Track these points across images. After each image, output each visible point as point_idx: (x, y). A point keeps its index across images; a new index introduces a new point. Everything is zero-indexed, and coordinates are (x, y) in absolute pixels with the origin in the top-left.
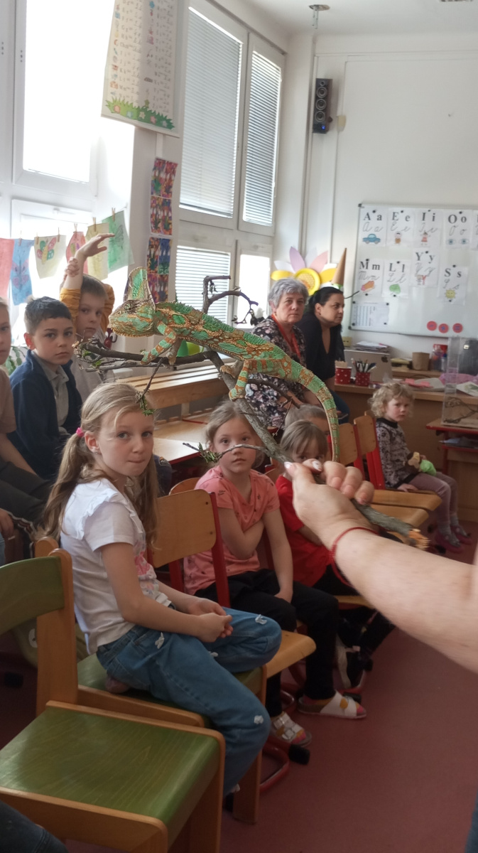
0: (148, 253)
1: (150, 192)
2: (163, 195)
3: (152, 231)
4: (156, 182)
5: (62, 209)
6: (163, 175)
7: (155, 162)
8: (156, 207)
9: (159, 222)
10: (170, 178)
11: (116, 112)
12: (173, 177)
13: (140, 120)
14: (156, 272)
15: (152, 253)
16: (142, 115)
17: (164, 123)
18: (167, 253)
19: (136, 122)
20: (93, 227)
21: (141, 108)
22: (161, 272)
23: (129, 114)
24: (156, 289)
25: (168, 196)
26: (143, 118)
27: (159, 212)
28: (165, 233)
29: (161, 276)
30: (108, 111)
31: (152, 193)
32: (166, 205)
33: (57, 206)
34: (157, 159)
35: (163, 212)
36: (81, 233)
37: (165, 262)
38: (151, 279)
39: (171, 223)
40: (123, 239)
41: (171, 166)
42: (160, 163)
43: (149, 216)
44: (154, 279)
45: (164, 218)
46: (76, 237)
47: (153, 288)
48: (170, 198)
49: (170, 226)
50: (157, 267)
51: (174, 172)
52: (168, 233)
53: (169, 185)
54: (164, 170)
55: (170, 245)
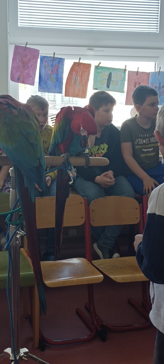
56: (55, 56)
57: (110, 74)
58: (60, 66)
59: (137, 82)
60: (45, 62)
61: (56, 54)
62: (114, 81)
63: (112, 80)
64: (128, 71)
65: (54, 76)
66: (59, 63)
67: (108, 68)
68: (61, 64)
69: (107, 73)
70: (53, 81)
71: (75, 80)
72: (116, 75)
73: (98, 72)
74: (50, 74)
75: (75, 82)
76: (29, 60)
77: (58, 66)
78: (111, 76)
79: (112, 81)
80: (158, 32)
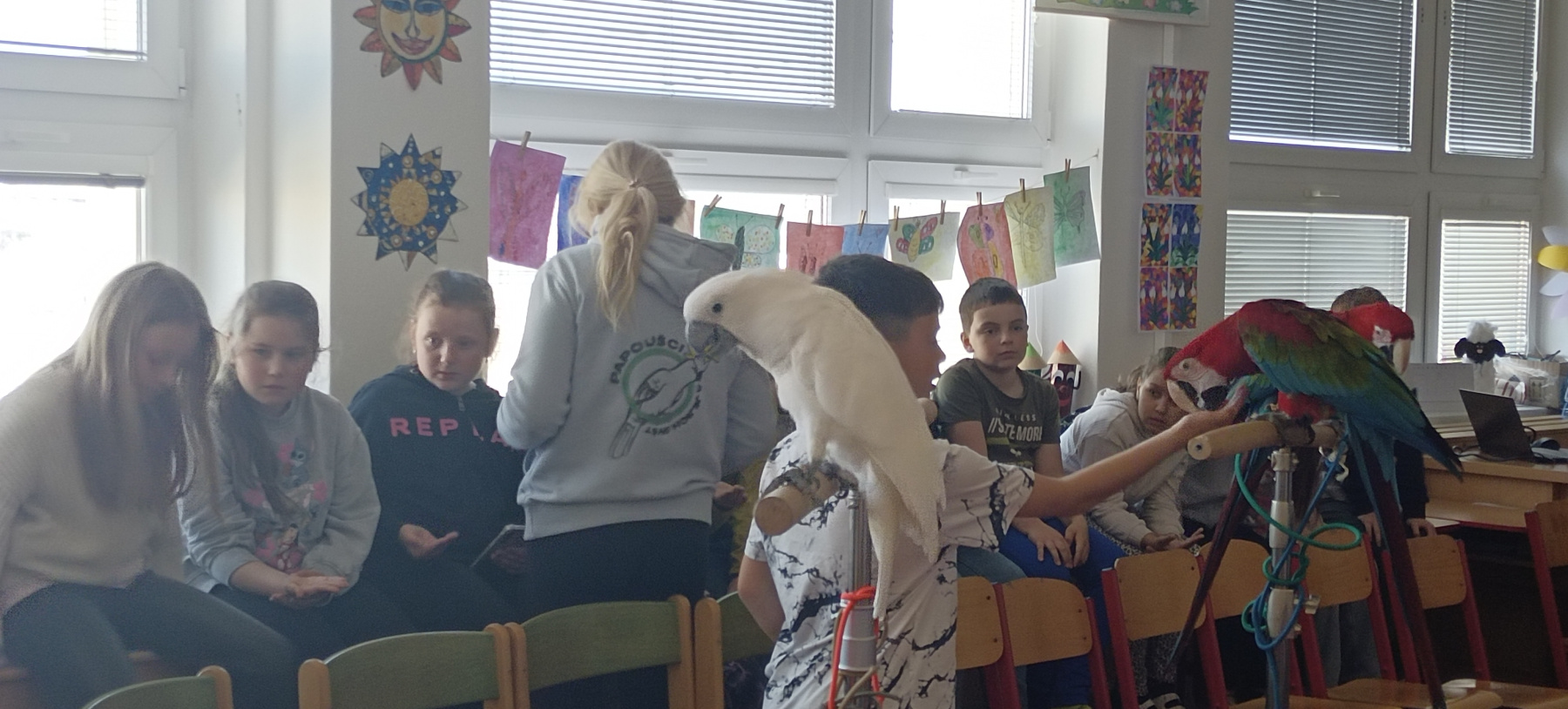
0: (1145, 232)
1: (1145, 127)
2: (1177, 129)
3: (1149, 192)
4: (1158, 110)
5: (971, 168)
6: (1175, 94)
7: (1151, 75)
8: (1162, 149)
9: (1170, 176)
10: (1195, 99)
12: (1201, 95)
13: (1122, 6)
14: (1165, 264)
15: (1154, 231)
17: (1176, 6)
18: (1191, 229)
19: (1111, 10)
20: (1021, 195)
22: (1176, 263)
24: (1164, 293)
25: (1190, 129)
26: (1126, 2)
27: (1169, 159)
28: (1181, 195)
29: (1179, 270)
30: (1052, 1)
31: (1149, 128)
32: (1188, 145)
33: (962, 163)
34: (1155, 68)
35: (1180, 156)
36: (995, 205)
37: (1188, 245)
38: (1152, 276)
39: (1199, 177)
40: (1082, 214)
41: (1197, 77)
42: (1164, 74)
43: (1145, 168)
44: (1161, 276)
45: (1182, 169)
46: (981, 214)
47: (1158, 291)
48: (1196, 133)
49: (1198, 182)
50: (1169, 254)
51: (1202, 87)
52: (1191, 193)
53: (1193, 111)
54: (1177, 85)
55: (1199, 215)
57: (741, 231)
59: (808, 256)
62: (751, 253)
63: (745, 250)
64: (788, 223)
67: (737, 214)
69: (733, 229)
72: (756, 233)
73: (710, 227)
76: (533, 188)
78: (743, 237)
79: (745, 254)
80: (832, 105)
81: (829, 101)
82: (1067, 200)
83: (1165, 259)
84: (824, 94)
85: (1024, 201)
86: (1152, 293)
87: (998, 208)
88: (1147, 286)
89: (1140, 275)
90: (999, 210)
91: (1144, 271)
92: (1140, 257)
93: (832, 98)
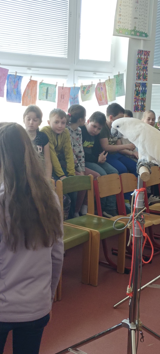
0: (135, 89)
2: (143, 65)
3: (137, 80)
4: (139, 60)
5: (97, 73)
6: (143, 56)
7: (138, 52)
8: (140, 70)
9: (141, 76)
10: (147, 58)
11: (120, 33)
12: (148, 57)
13: (132, 35)
14: (139, 97)
15: (137, 89)
16: (133, 33)
17: (144, 35)
18: (145, 88)
19: (130, 36)
20: (109, 80)
21: (132, 30)
22: (142, 96)
23: (127, 33)
24: (139, 104)
25: (146, 65)
26: (133, 34)
27: (141, 72)
28: (143, 80)
29: (142, 98)
30: (117, 33)
31: (137, 64)
32: (145, 69)
33: (95, 72)
34: (139, 50)
35: (143, 72)
36: (103, 83)
37: (144, 92)
38: (136, 100)
39: (147, 76)
40: (122, 85)
41: (148, 52)
42: (141, 52)
43: (136, 74)
44: (138, 100)
45: (144, 74)
46: (100, 85)
47: (138, 103)
48: (147, 66)
49: (147, 77)
50: (140, 94)
51: (149, 55)
52: (145, 80)
53: (146, 60)
54: (143, 54)
55: (147, 85)
56: (17, 75)
57: (48, 88)
58: (19, 82)
60: (10, 79)
61: (18, 73)
63: (49, 93)
64: (59, 87)
65: (15, 90)
66: (18, 80)
67: (47, 84)
68: (20, 80)
69: (46, 88)
70: (15, 93)
71: (28, 93)
72: (51, 89)
73: (41, 87)
74: (13, 88)
75: (27, 94)
76: (1, 77)
77: (18, 82)
78: (48, 90)
80: (67, 57)
81: (66, 57)
82: (119, 81)
83: (139, 96)
84: (65, 55)
85: (110, 81)
86: (136, 104)
87: (104, 83)
88: (135, 102)
89: (134, 99)
90: (104, 84)
91: (135, 98)
92: (134, 95)
93: (67, 56)
